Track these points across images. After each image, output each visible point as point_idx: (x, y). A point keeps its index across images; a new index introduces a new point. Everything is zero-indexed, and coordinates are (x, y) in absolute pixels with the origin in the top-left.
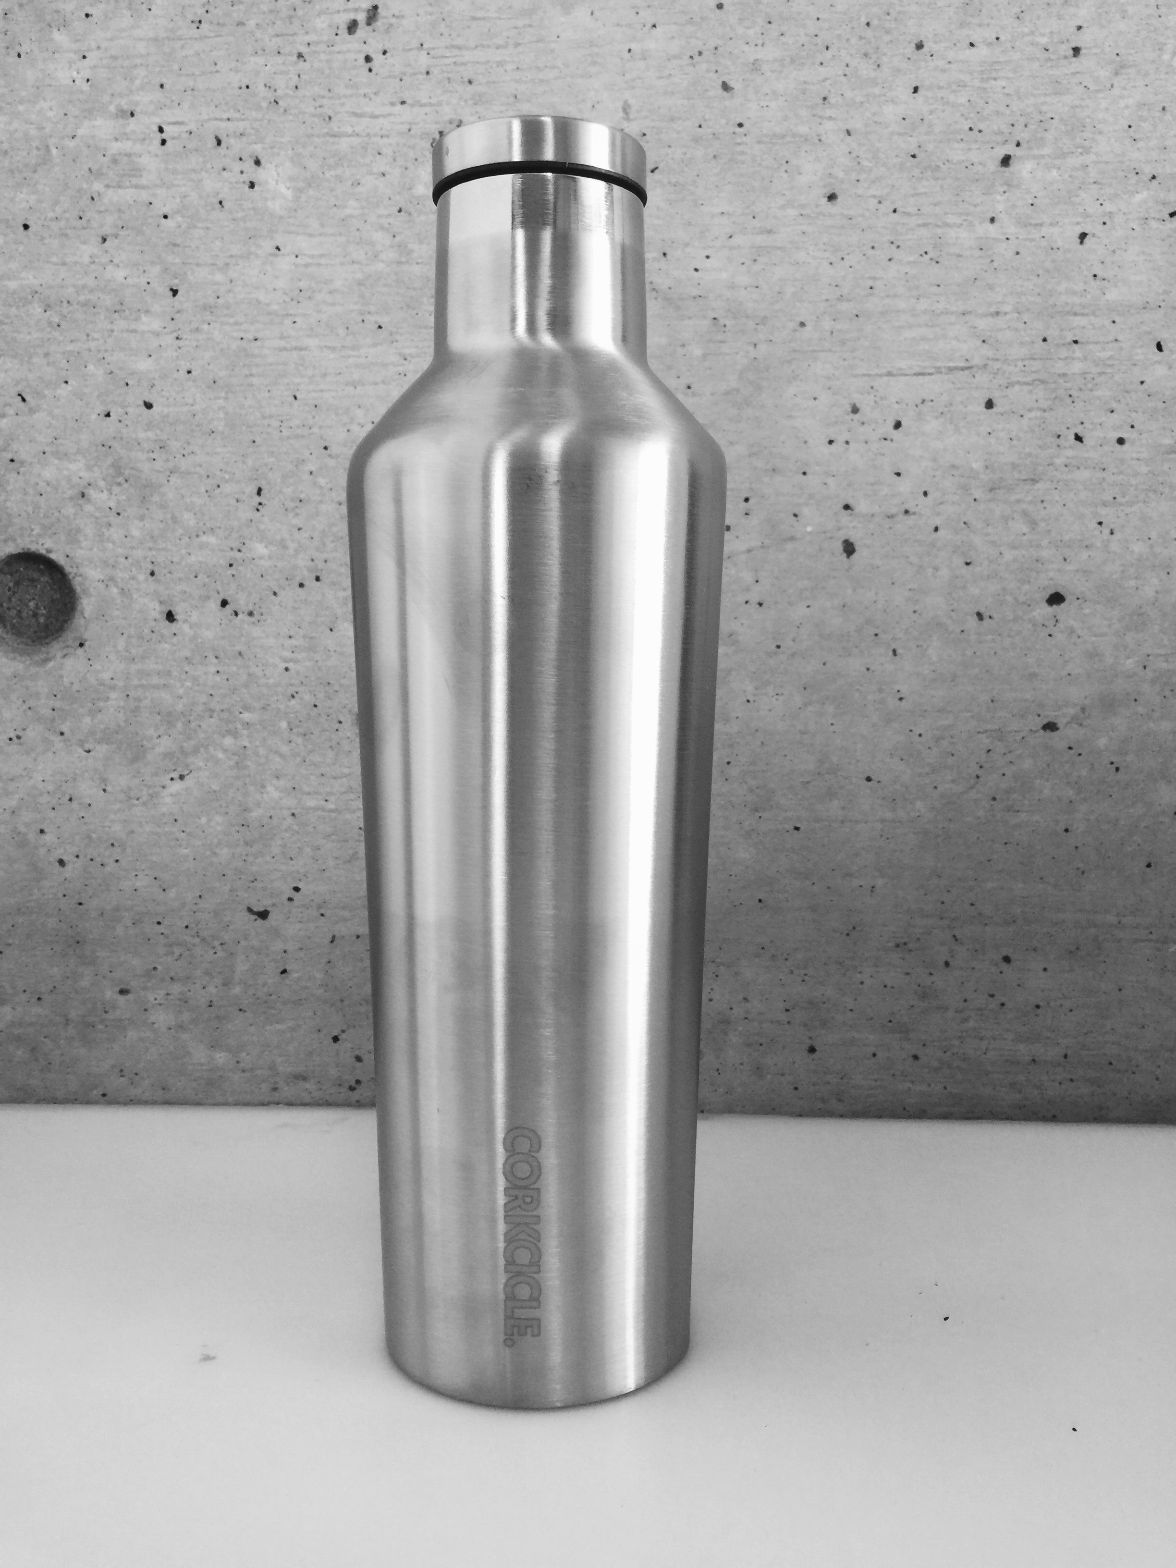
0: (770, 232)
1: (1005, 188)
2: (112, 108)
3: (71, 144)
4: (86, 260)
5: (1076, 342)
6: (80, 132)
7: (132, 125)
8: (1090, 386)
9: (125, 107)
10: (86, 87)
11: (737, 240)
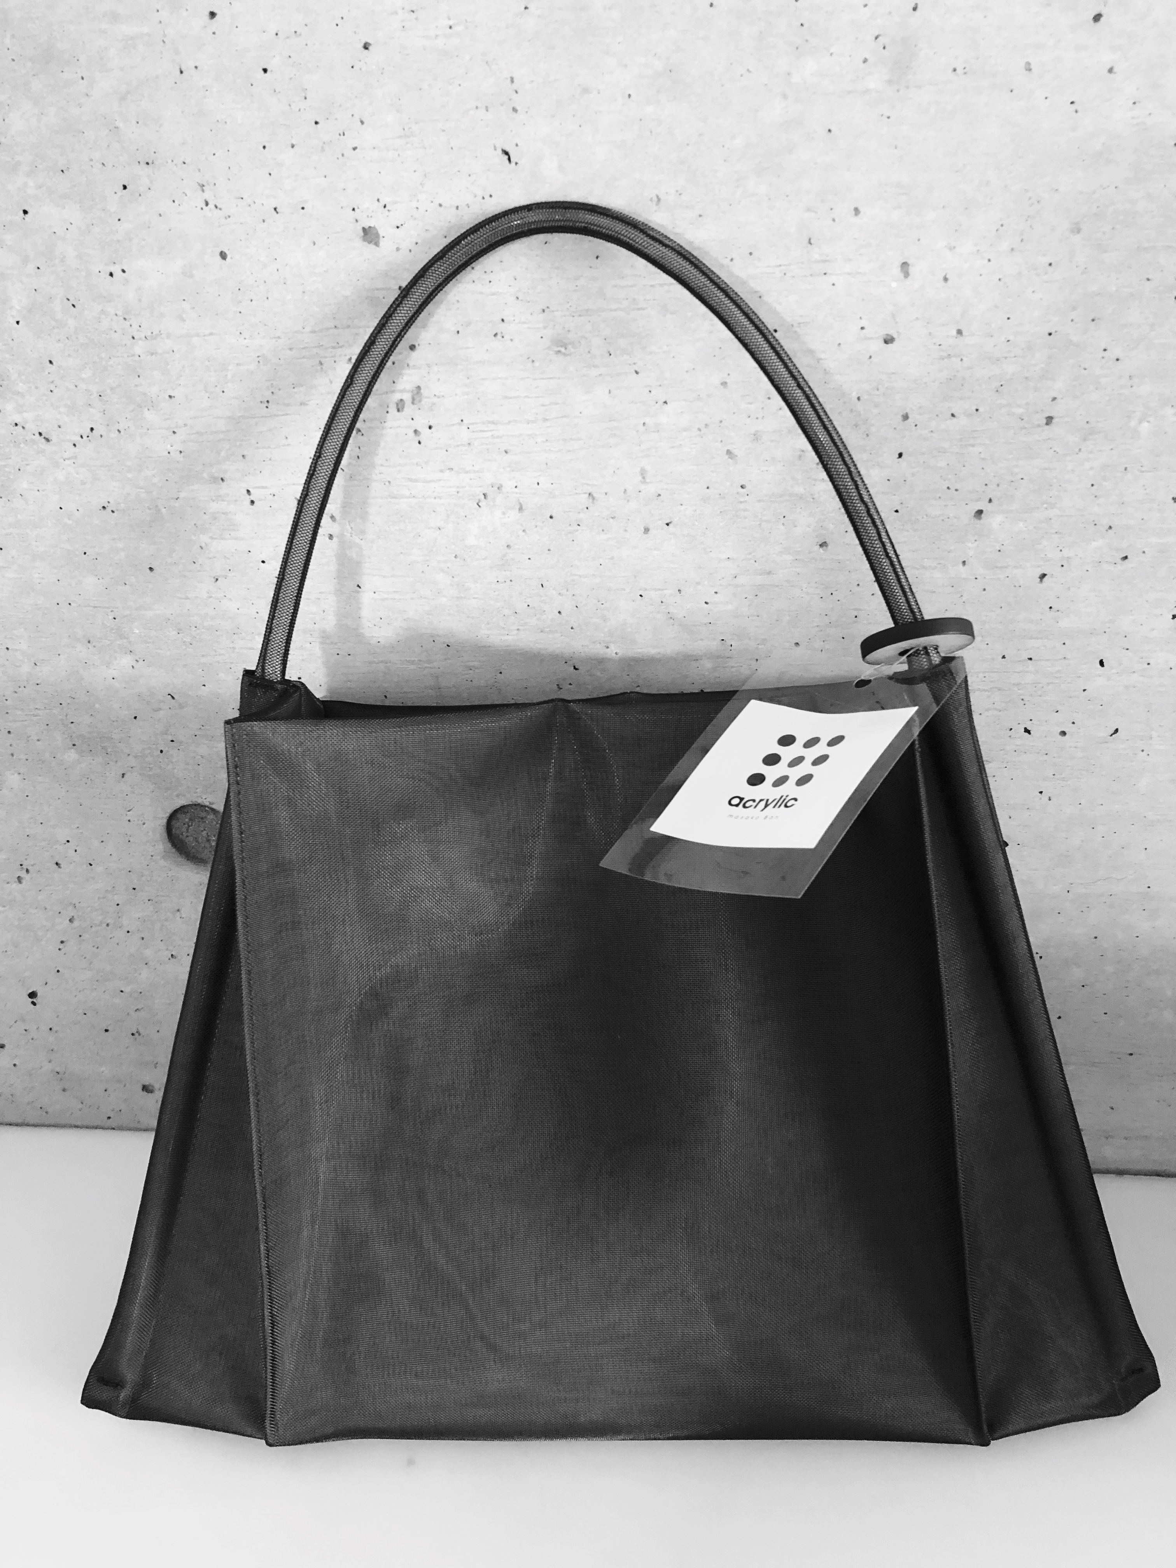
0: (769, 573)
1: (976, 537)
2: (205, 475)
3: (177, 504)
4: (205, 595)
5: (1031, 659)
6: (182, 495)
7: (224, 489)
8: (1039, 693)
9: (216, 475)
10: (180, 458)
11: (741, 580)
